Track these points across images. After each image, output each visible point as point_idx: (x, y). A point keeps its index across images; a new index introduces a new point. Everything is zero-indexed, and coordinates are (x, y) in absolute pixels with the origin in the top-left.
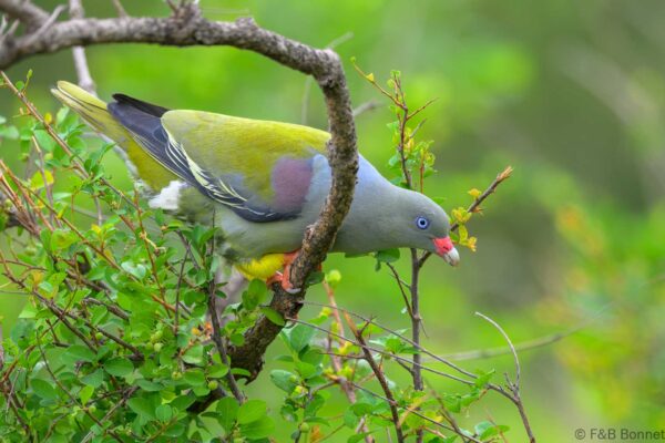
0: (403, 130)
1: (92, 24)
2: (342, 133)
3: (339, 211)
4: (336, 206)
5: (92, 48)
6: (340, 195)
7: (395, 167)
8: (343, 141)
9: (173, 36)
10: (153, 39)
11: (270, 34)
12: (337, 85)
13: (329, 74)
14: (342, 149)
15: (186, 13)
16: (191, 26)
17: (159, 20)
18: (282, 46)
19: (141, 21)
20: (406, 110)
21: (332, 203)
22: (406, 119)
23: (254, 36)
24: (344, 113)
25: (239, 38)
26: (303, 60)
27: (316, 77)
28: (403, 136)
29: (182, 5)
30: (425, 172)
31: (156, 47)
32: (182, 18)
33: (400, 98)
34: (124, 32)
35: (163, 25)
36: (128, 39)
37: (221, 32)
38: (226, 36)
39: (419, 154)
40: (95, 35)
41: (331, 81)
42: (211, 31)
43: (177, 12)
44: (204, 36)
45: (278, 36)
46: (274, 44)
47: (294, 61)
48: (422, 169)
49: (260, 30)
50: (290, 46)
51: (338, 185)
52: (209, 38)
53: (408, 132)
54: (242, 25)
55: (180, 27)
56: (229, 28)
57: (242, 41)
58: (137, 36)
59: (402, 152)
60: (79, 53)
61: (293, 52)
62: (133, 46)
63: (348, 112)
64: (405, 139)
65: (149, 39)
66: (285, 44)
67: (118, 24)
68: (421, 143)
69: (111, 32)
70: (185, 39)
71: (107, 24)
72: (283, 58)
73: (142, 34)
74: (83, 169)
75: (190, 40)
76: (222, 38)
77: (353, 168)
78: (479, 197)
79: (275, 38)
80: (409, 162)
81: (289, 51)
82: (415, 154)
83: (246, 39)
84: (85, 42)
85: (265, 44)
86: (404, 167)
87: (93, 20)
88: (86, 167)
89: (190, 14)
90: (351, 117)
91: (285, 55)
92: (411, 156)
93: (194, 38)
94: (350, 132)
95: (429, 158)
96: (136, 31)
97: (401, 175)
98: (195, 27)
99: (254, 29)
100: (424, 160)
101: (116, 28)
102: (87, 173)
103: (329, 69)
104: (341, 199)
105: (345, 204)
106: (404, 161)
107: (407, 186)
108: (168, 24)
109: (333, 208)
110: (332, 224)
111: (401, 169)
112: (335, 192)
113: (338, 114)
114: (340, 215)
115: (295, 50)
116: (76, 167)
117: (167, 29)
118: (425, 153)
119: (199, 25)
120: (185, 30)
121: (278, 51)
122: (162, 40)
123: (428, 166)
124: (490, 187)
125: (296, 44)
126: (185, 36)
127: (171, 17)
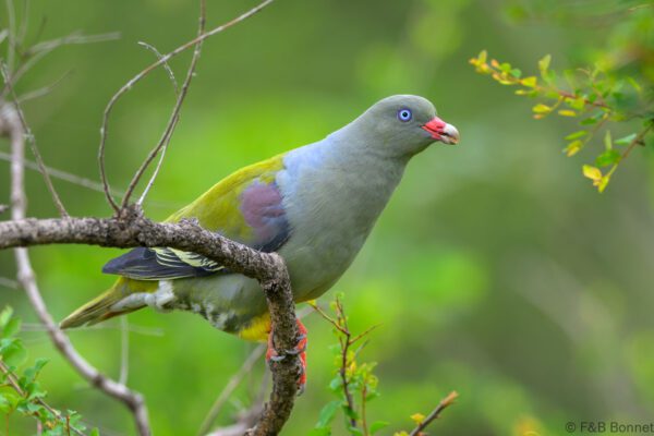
0: (345, 354)
1: (32, 224)
2: (284, 337)
3: (279, 417)
4: (276, 412)
5: (33, 248)
6: (281, 401)
7: (336, 391)
9: (116, 237)
10: (95, 240)
11: (214, 236)
12: (281, 289)
13: (273, 277)
15: (128, 214)
16: (134, 228)
17: (101, 221)
18: (226, 249)
19: (83, 222)
20: (349, 335)
21: (272, 409)
22: (348, 344)
23: (198, 237)
24: (287, 318)
25: (183, 240)
26: (248, 263)
27: (259, 280)
28: (345, 360)
29: (125, 206)
30: (367, 395)
32: (124, 219)
33: (342, 321)
34: (65, 232)
35: (106, 226)
36: (69, 239)
37: (165, 233)
38: (169, 238)
39: (361, 377)
40: (35, 235)
41: (275, 285)
42: (153, 232)
43: (119, 213)
44: (146, 238)
45: (223, 238)
46: (219, 246)
47: (238, 263)
48: (364, 391)
49: (204, 231)
50: (234, 249)
51: (279, 390)
52: (152, 239)
53: (351, 355)
54: (186, 227)
55: (123, 229)
56: (173, 229)
57: (185, 243)
58: (78, 236)
59: (343, 375)
61: (237, 255)
63: (291, 317)
64: (347, 363)
65: (90, 239)
66: (230, 247)
67: (59, 224)
68: (364, 365)
69: (52, 232)
70: (128, 240)
71: (47, 224)
72: (227, 261)
73: (82, 234)
74: (18, 387)
75: (133, 241)
76: (164, 239)
77: (295, 374)
78: (423, 422)
79: (218, 239)
80: (351, 385)
81: (233, 254)
82: (357, 378)
83: (189, 241)
84: (25, 242)
85: (209, 247)
86: (346, 391)
87: (33, 219)
88: (21, 384)
89: (133, 215)
90: (294, 322)
91: (229, 258)
92: (353, 380)
93: (137, 240)
94: (293, 338)
95: (371, 381)
96: (77, 232)
97: (342, 398)
98: (138, 228)
99: (198, 231)
100: (366, 381)
101: (57, 228)
102: (21, 392)
103: (274, 273)
104: (281, 404)
105: (285, 410)
106: (345, 384)
107: (349, 409)
108: (109, 224)
109: (273, 413)
110: (271, 430)
111: (342, 392)
112: (276, 397)
113: (281, 319)
114: (280, 421)
115: (240, 252)
116: (11, 385)
117: (108, 230)
118: (367, 375)
119: (142, 227)
120: (127, 231)
121: (222, 253)
122: (104, 240)
123: (371, 389)
124: (433, 413)
125: (241, 247)
126: (127, 237)
127: (114, 218)
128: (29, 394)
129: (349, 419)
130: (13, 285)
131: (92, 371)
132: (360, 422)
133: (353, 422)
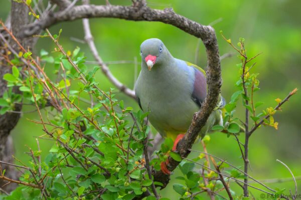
0: (244, 68)
1: (93, 8)
2: (214, 67)
3: (211, 106)
4: (209, 104)
5: (92, 19)
6: (211, 98)
7: (240, 86)
8: (214, 71)
9: (133, 15)
10: (122, 16)
11: (180, 17)
12: (213, 44)
13: (209, 38)
14: (213, 75)
15: (139, 4)
16: (142, 11)
17: (126, 7)
18: (186, 23)
19: (117, 7)
20: (246, 58)
21: (207, 102)
22: (246, 62)
23: (172, 17)
24: (215, 58)
25: (165, 18)
26: (197, 30)
27: (202, 39)
28: (244, 71)
29: (138, 1)
30: (254, 89)
31: (123, 21)
32: (137, 7)
33: (243, 52)
34: (108, 12)
35: (128, 10)
36: (110, 16)
37: (157, 14)
38: (159, 17)
39: (251, 80)
41: (209, 42)
42: (151, 14)
43: (135, 3)
44: (147, 16)
45: (185, 18)
46: (183, 22)
47: (192, 30)
48: (253, 87)
49: (176, 14)
50: (190, 23)
51: (211, 93)
52: (150, 17)
53: (247, 69)
54: (167, 12)
55: (136, 11)
56: (161, 13)
57: (167, 20)
58: (115, 14)
59: (243, 78)
60: (86, 22)
61: (191, 26)
62: (112, 19)
63: (217, 57)
65: (120, 16)
66: (188, 23)
67: (105, 8)
68: (253, 75)
70: (138, 17)
71: (100, 8)
72: (187, 29)
73: (117, 13)
74: (85, 80)
75: (141, 18)
76: (157, 18)
77: (219, 85)
78: (281, 103)
79: (183, 19)
80: (246, 84)
81: (190, 26)
82: (249, 80)
83: (169, 19)
84: (89, 16)
85: (178, 22)
86: (244, 86)
87: (93, 6)
88: (87, 79)
89: (141, 5)
90: (219, 60)
91: (187, 28)
92: (247, 81)
93: (143, 17)
94: (218, 67)
95: (256, 82)
96: (114, 12)
97: (242, 90)
98: (144, 11)
99: (173, 14)
100: (254, 83)
101: (104, 10)
102: (87, 82)
103: (209, 36)
104: (212, 100)
105: (214, 103)
106: (244, 83)
107: (245, 95)
108: (130, 9)
109: (207, 104)
110: (207, 113)
111: (242, 87)
112: (209, 96)
113: (212, 58)
114: (211, 108)
115: (193, 25)
116: (82, 79)
117: (129, 12)
118: (255, 80)
119: (145, 11)
120: (138, 13)
121: (184, 25)
122: (127, 17)
123: (256, 86)
124: (286, 98)
125: (193, 23)
126: (138, 16)
127: (132, 6)
128: (90, 83)
129: (245, 100)
130: (83, 42)
131: (120, 84)
132: (250, 102)
133: (247, 102)
